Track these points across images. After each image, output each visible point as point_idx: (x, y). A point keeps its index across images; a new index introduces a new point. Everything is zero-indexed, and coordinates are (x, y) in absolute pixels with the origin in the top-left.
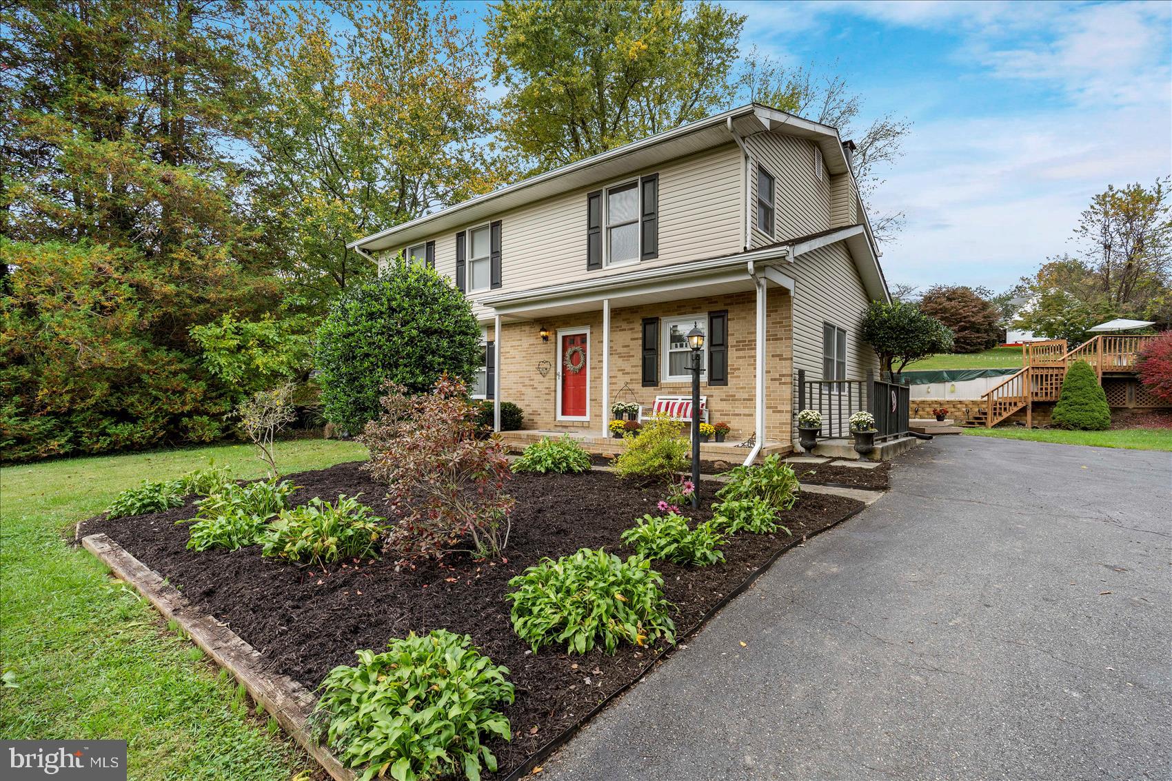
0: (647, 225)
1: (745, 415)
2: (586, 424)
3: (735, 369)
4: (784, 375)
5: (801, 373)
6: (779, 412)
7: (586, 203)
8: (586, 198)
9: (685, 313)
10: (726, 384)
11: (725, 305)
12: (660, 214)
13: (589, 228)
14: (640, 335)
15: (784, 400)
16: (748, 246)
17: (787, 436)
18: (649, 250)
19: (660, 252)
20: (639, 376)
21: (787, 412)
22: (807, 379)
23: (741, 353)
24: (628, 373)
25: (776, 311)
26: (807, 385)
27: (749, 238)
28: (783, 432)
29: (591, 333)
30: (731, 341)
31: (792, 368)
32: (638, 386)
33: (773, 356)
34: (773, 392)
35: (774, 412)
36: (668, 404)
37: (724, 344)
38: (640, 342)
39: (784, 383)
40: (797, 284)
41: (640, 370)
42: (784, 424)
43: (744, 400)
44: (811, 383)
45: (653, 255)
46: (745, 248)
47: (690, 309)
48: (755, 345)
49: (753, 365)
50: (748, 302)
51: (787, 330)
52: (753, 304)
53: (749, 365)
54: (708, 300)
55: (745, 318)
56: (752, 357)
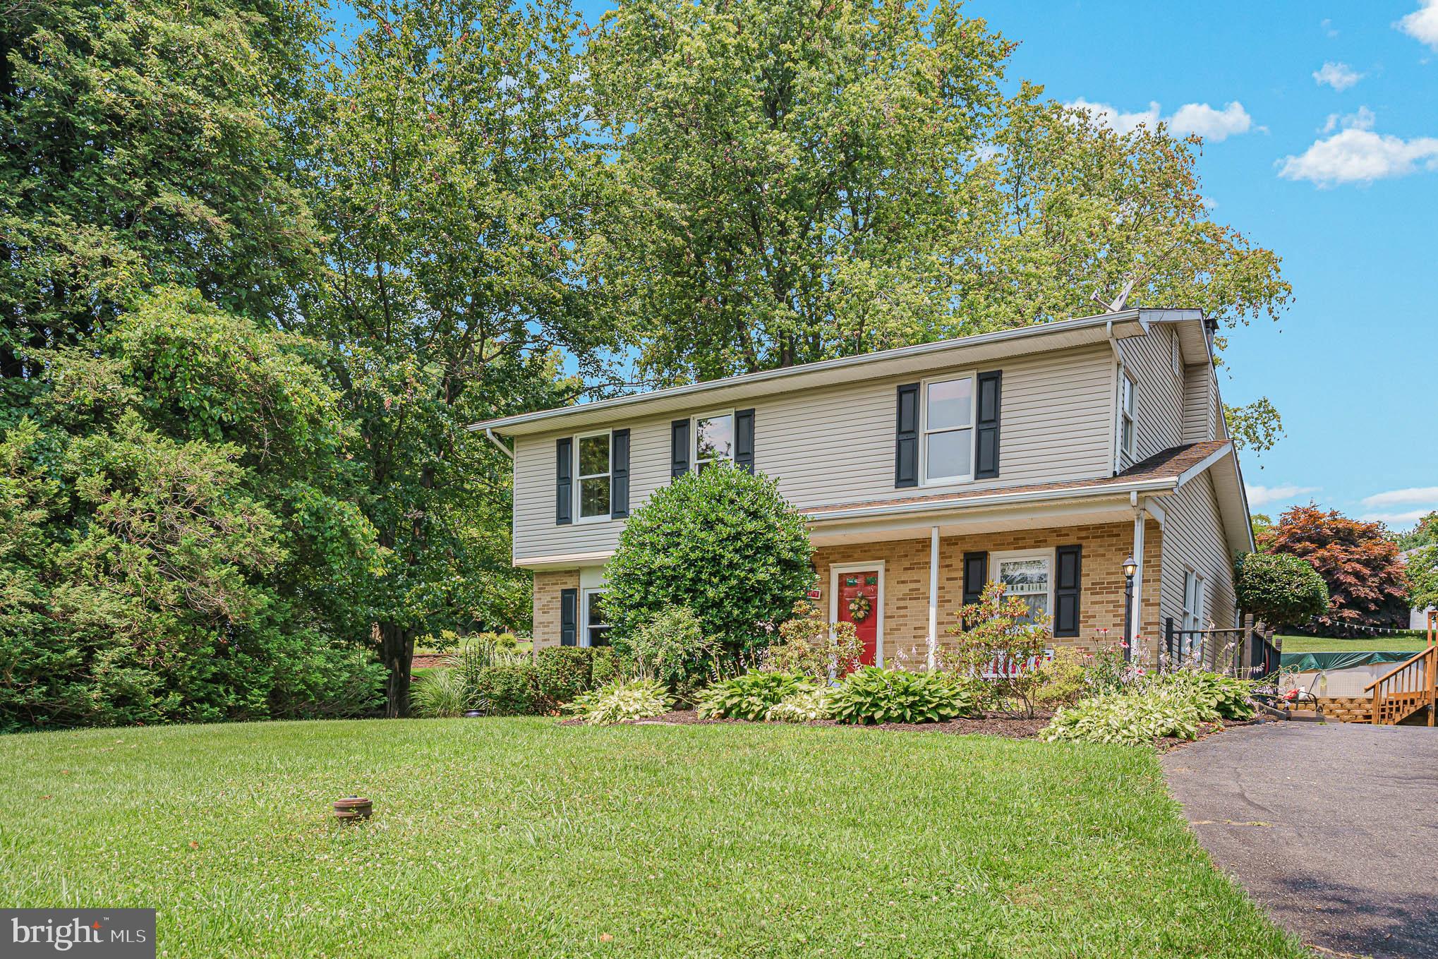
0: (984, 434)
3: (1089, 617)
4: (1150, 624)
5: (1169, 622)
7: (895, 398)
8: (895, 392)
9: (1024, 548)
10: (1078, 635)
11: (1078, 538)
12: (1002, 423)
13: (900, 432)
14: (961, 574)
16: (1117, 470)
18: (987, 466)
19: (1001, 470)
22: (1175, 628)
23: (1097, 598)
24: (942, 624)
26: (1176, 636)
27: (1118, 461)
29: (887, 570)
30: (1085, 582)
31: (1160, 615)
37: (1076, 586)
38: (961, 583)
39: (1150, 633)
40: (1167, 517)
44: (1180, 634)
45: (993, 474)
46: (1115, 473)
47: (1032, 542)
48: (1115, 588)
49: (1112, 611)
50: (1109, 536)
51: (1153, 571)
52: (1115, 539)
53: (1106, 611)
54: (1055, 531)
55: (1104, 555)
56: (1112, 602)
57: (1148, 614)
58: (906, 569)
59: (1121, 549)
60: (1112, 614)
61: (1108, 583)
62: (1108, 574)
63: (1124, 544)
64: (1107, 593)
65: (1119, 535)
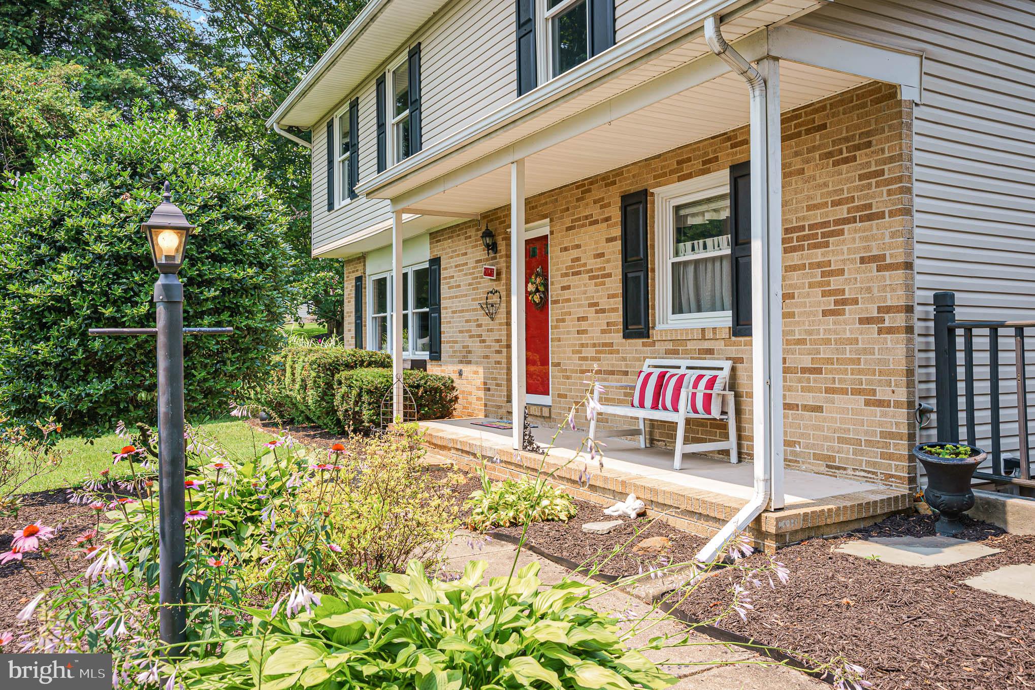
1: (806, 408)
2: (546, 412)
4: (888, 310)
5: (943, 301)
6: (881, 403)
13: (519, 26)
14: (618, 229)
15: (891, 373)
17: (899, 468)
20: (618, 317)
21: (898, 404)
24: (603, 311)
25: (869, 145)
26: (960, 332)
28: (890, 457)
29: (552, 233)
31: (909, 288)
32: (617, 337)
33: (863, 260)
34: (865, 351)
35: (868, 403)
36: (662, 376)
39: (890, 331)
40: (929, 66)
41: (618, 302)
42: (891, 435)
43: (804, 370)
44: (968, 328)
47: (697, 164)
48: (824, 235)
49: (820, 284)
50: (808, 132)
51: (889, 193)
52: (817, 135)
53: (811, 285)
54: (729, 139)
55: (801, 172)
56: (819, 265)
57: (883, 288)
58: (569, 229)
59: (830, 155)
60: (818, 291)
61: (811, 227)
62: (809, 208)
63: (834, 143)
64: (810, 247)
65: (824, 127)
